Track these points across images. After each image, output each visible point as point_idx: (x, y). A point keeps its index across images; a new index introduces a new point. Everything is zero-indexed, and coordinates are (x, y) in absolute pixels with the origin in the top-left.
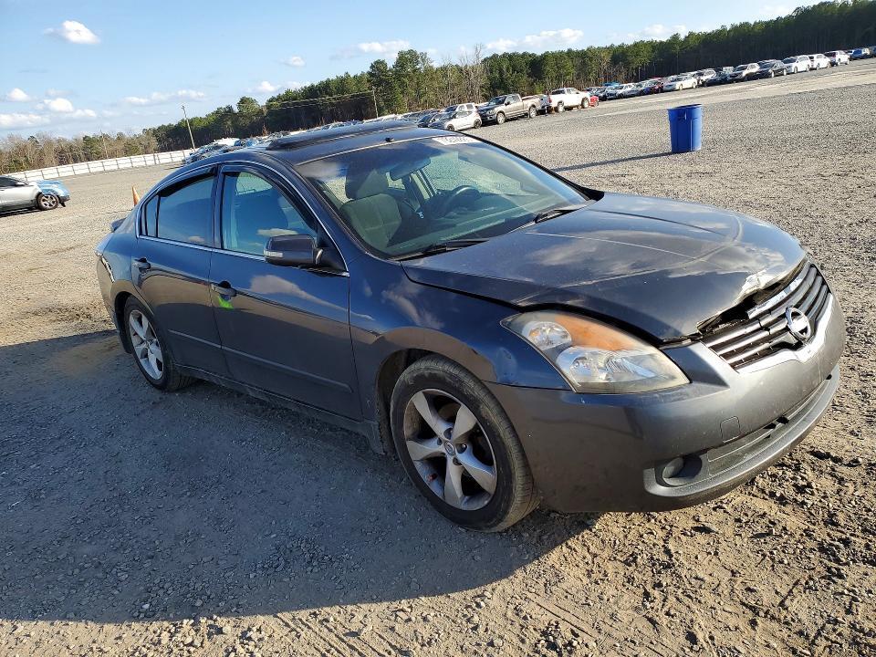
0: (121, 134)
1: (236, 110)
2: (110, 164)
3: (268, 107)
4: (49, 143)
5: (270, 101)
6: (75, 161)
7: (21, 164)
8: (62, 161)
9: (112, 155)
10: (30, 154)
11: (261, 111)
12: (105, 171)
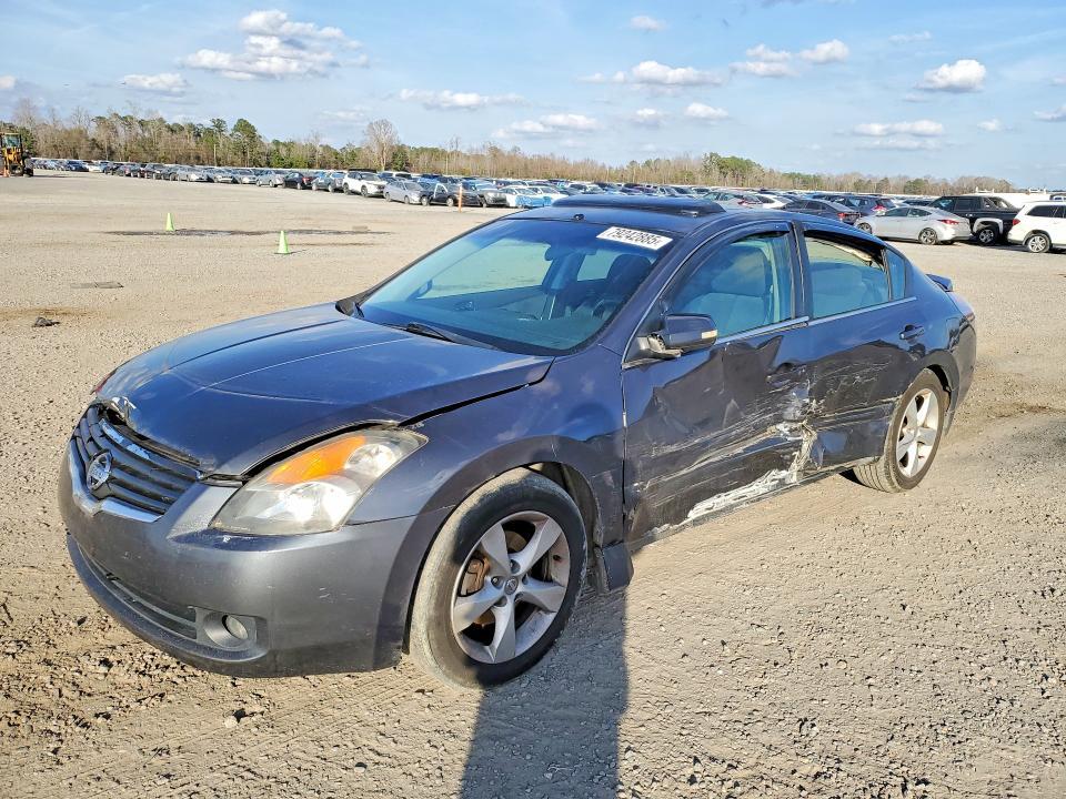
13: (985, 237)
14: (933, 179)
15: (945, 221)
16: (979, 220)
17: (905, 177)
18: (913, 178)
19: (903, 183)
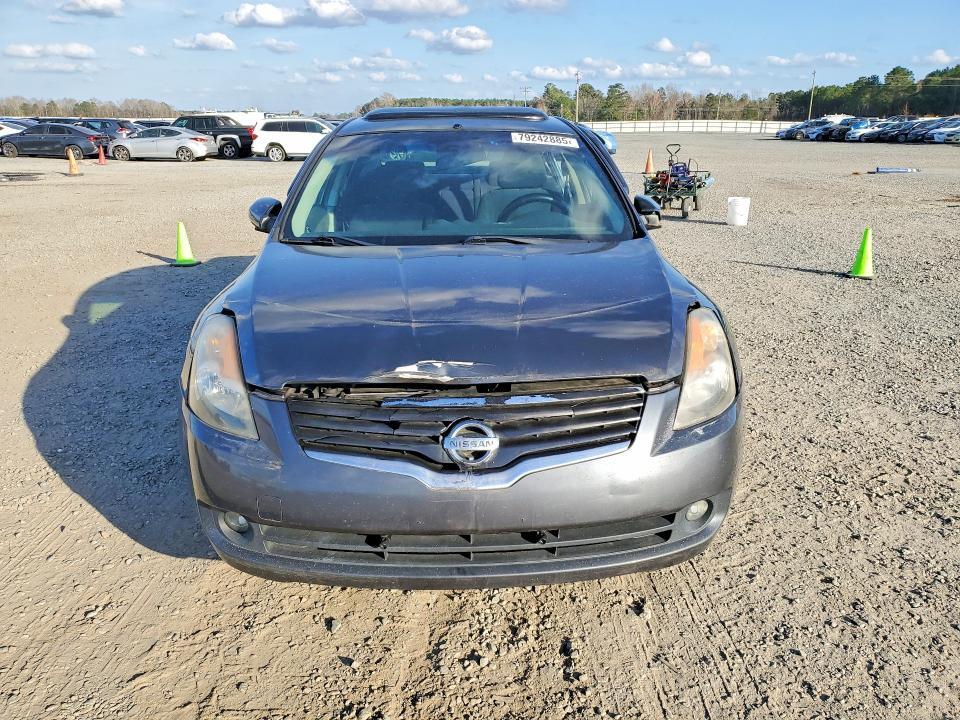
0: (746, 96)
1: (882, 80)
2: (729, 126)
3: (926, 82)
4: (675, 96)
5: (932, 75)
6: (693, 117)
7: (643, 114)
8: (681, 114)
9: (729, 117)
10: (655, 105)
11: (914, 87)
12: (707, 133)
13: (228, 151)
14: (100, 102)
15: (196, 139)
16: (220, 137)
17: (71, 101)
18: (80, 100)
19: (71, 107)
